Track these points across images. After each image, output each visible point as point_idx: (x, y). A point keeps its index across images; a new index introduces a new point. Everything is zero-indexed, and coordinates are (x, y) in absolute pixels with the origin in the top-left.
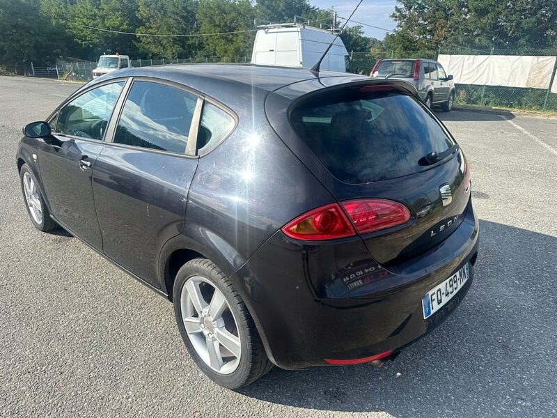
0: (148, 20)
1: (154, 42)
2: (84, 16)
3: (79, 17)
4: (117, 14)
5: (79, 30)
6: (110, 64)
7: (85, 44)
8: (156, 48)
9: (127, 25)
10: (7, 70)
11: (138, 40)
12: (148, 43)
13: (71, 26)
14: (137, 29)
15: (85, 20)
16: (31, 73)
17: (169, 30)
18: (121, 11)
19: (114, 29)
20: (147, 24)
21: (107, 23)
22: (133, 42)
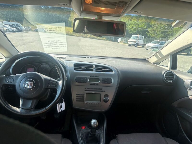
0: (154, 25)
1: (154, 33)
2: (133, 24)
3: (131, 25)
4: (144, 24)
5: (130, 28)
6: (135, 38)
7: (131, 33)
8: (154, 35)
9: (146, 27)
10: (107, 39)
11: (148, 32)
12: (151, 33)
13: (128, 27)
14: (149, 28)
15: (133, 25)
16: (113, 40)
17: (161, 29)
18: (145, 22)
19: (141, 28)
20: (153, 27)
21: (139, 26)
22: (146, 32)
